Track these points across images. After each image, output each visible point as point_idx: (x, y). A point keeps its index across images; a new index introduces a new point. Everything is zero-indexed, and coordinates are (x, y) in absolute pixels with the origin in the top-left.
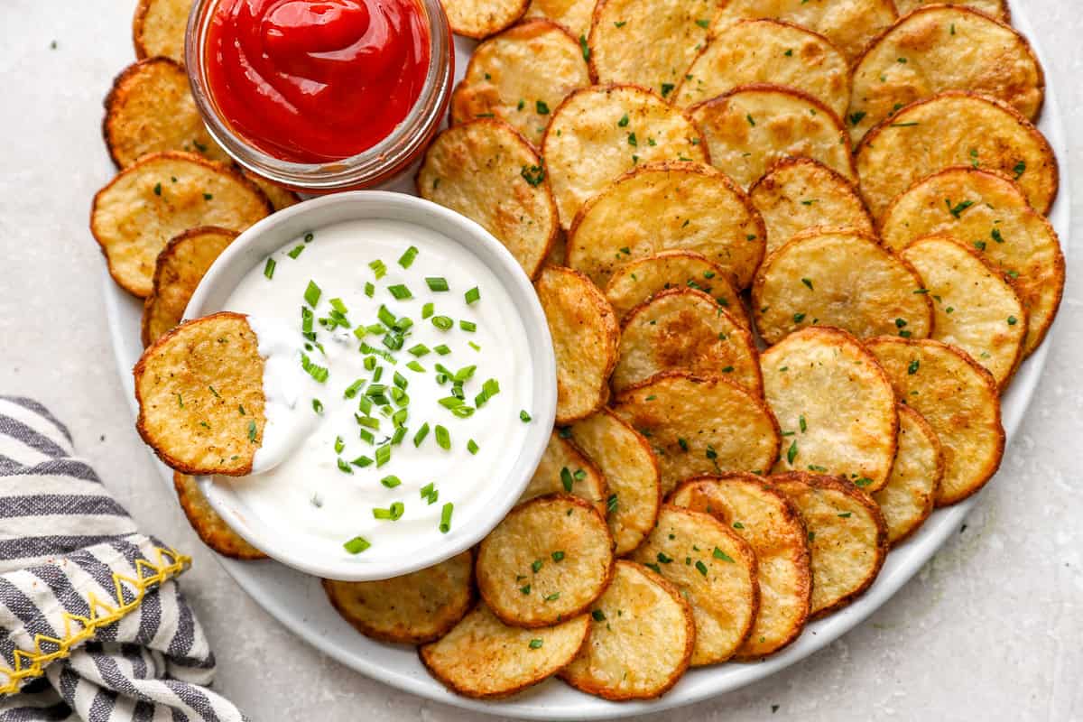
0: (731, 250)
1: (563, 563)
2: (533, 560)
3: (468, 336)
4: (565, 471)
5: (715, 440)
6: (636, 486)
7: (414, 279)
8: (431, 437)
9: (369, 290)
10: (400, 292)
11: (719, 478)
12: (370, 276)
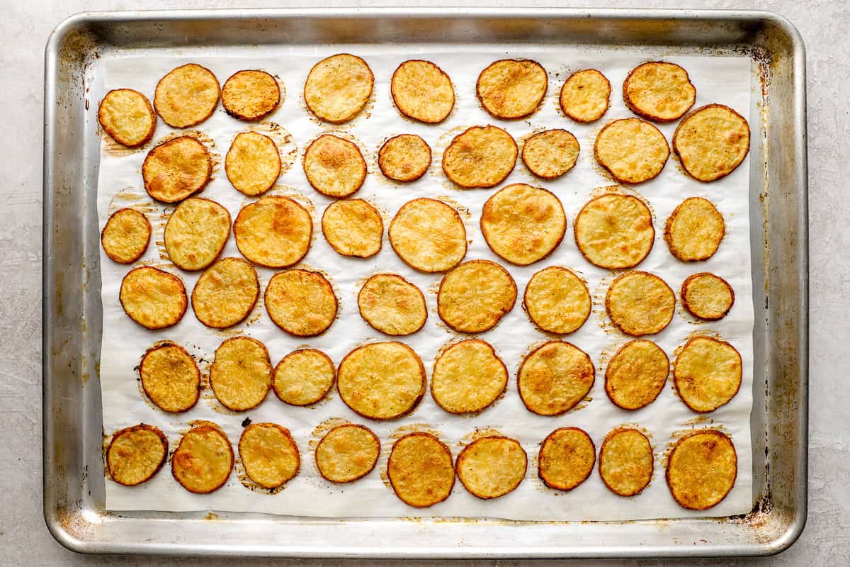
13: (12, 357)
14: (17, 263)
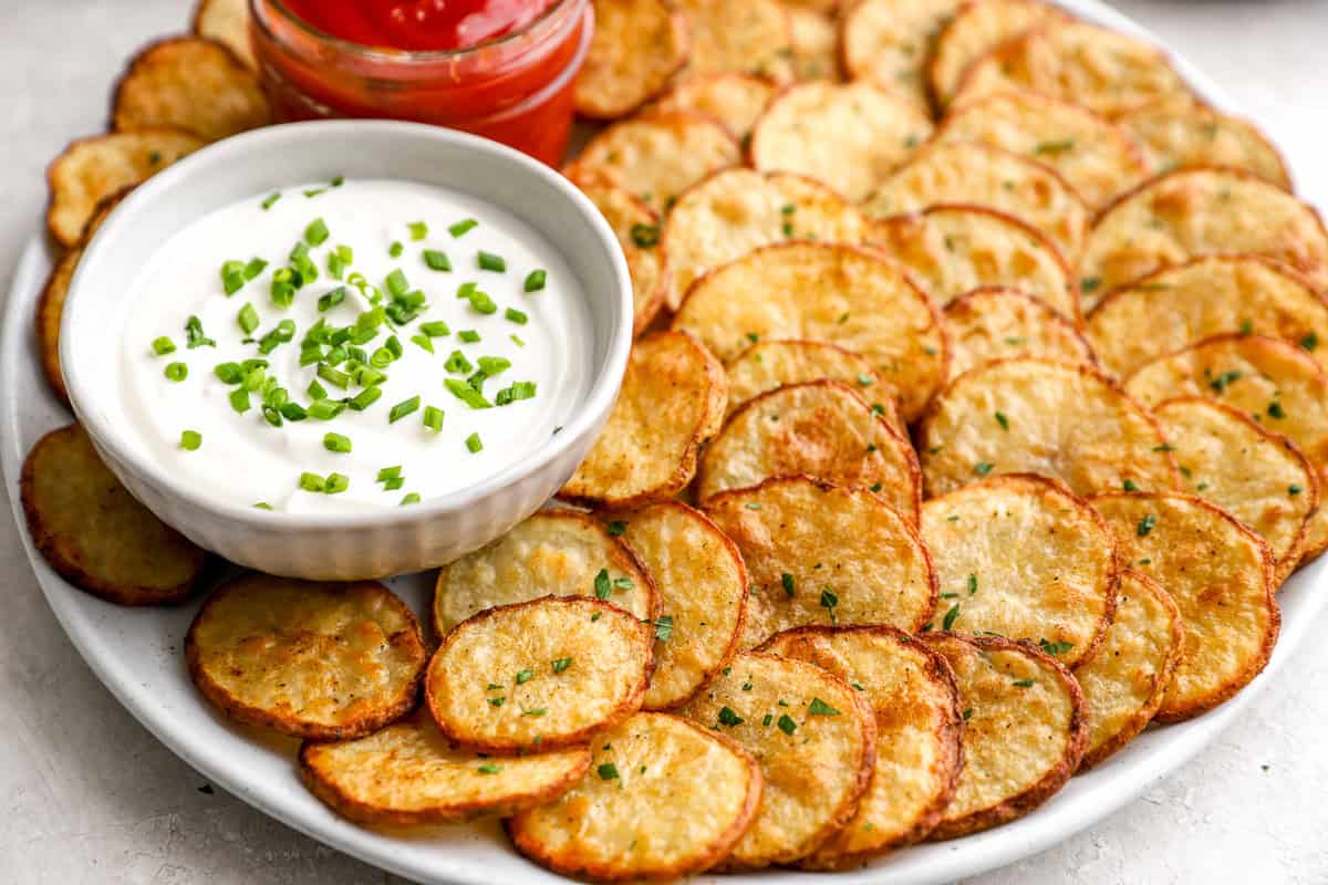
0: (900, 366)
1: (566, 677)
2: (520, 669)
3: (512, 328)
4: (603, 575)
5: (835, 582)
6: (707, 607)
7: (461, 253)
8: (416, 417)
9: (395, 250)
10: (435, 262)
11: (832, 631)
12: (403, 236)
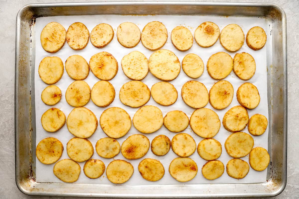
13: (8, 142)
14: (9, 109)
